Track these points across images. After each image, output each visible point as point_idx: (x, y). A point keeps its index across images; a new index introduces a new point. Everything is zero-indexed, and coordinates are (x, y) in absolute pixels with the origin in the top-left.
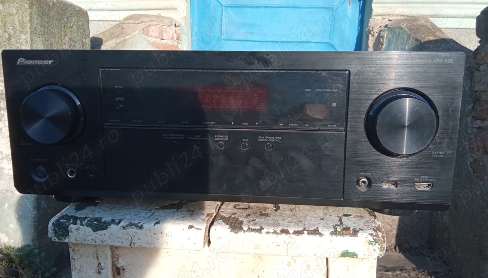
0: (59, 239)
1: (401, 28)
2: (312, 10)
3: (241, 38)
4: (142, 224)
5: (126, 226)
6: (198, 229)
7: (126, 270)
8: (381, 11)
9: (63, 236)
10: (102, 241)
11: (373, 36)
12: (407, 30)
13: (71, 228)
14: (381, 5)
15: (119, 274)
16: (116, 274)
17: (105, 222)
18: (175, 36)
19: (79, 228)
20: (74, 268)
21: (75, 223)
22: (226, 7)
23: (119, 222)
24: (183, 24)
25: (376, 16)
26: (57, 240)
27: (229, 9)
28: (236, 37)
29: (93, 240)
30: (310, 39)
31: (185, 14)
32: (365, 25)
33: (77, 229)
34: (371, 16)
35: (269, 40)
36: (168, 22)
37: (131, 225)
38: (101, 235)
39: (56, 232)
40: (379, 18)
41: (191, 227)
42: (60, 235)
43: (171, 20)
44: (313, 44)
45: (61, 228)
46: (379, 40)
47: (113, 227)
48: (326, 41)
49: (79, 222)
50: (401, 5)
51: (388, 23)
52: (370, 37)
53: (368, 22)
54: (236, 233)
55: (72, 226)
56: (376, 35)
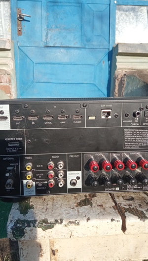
0: (16, 239)
1: (135, 76)
2: (84, 66)
3: (46, 81)
4: (78, 221)
5: (67, 224)
6: (117, 221)
7: (59, 251)
8: (121, 67)
9: (20, 236)
10: (50, 237)
11: (118, 80)
12: (138, 77)
13: (26, 230)
14: (121, 64)
15: (54, 254)
16: (52, 255)
17: (51, 223)
18: (8, 81)
19: (32, 229)
20: (22, 255)
21: (29, 226)
22: (36, 63)
23: (61, 222)
24: (12, 73)
25: (119, 69)
26: (15, 240)
27: (38, 65)
28: (42, 81)
29: (42, 236)
30: (84, 82)
31: (13, 68)
32: (112, 74)
33: (31, 230)
34: (116, 70)
35: (62, 82)
36: (4, 72)
37: (70, 222)
38: (49, 232)
39: (14, 234)
40: (120, 70)
41: (112, 220)
42: (17, 236)
43: (6, 71)
44: (85, 85)
45: (19, 231)
46: (122, 82)
47: (57, 226)
48: (92, 82)
49: (31, 225)
50: (130, 64)
51: (125, 73)
52: (116, 81)
53: (115, 73)
54: (144, 221)
55: (27, 228)
56: (120, 79)
